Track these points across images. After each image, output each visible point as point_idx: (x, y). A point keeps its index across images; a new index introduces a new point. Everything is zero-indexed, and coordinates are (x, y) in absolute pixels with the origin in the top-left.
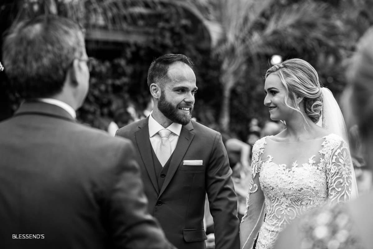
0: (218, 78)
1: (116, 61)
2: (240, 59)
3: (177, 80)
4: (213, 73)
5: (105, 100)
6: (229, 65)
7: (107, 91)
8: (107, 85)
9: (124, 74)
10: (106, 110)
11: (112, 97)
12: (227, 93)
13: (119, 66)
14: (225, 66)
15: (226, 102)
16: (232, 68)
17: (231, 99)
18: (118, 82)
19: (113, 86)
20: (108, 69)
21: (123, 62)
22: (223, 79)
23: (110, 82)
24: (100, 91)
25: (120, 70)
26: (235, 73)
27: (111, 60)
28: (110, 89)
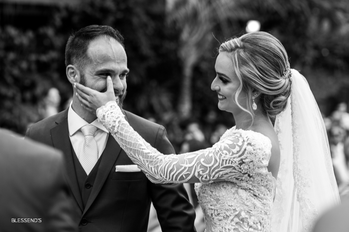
0: (176, 51)
1: (42, 30)
2: (205, 26)
3: (99, 61)
4: (169, 45)
5: (27, 82)
6: (191, 34)
7: (29, 70)
8: (29, 62)
9: (52, 47)
10: (28, 95)
11: (36, 77)
12: (188, 71)
13: (45, 36)
14: (185, 35)
15: (187, 83)
16: (195, 38)
17: (194, 80)
18: (44, 58)
19: (38, 63)
20: (31, 41)
21: (50, 32)
22: (183, 53)
23: (33, 57)
24: (21, 70)
25: (46, 43)
26: (199, 45)
27: (35, 29)
28: (34, 67)
